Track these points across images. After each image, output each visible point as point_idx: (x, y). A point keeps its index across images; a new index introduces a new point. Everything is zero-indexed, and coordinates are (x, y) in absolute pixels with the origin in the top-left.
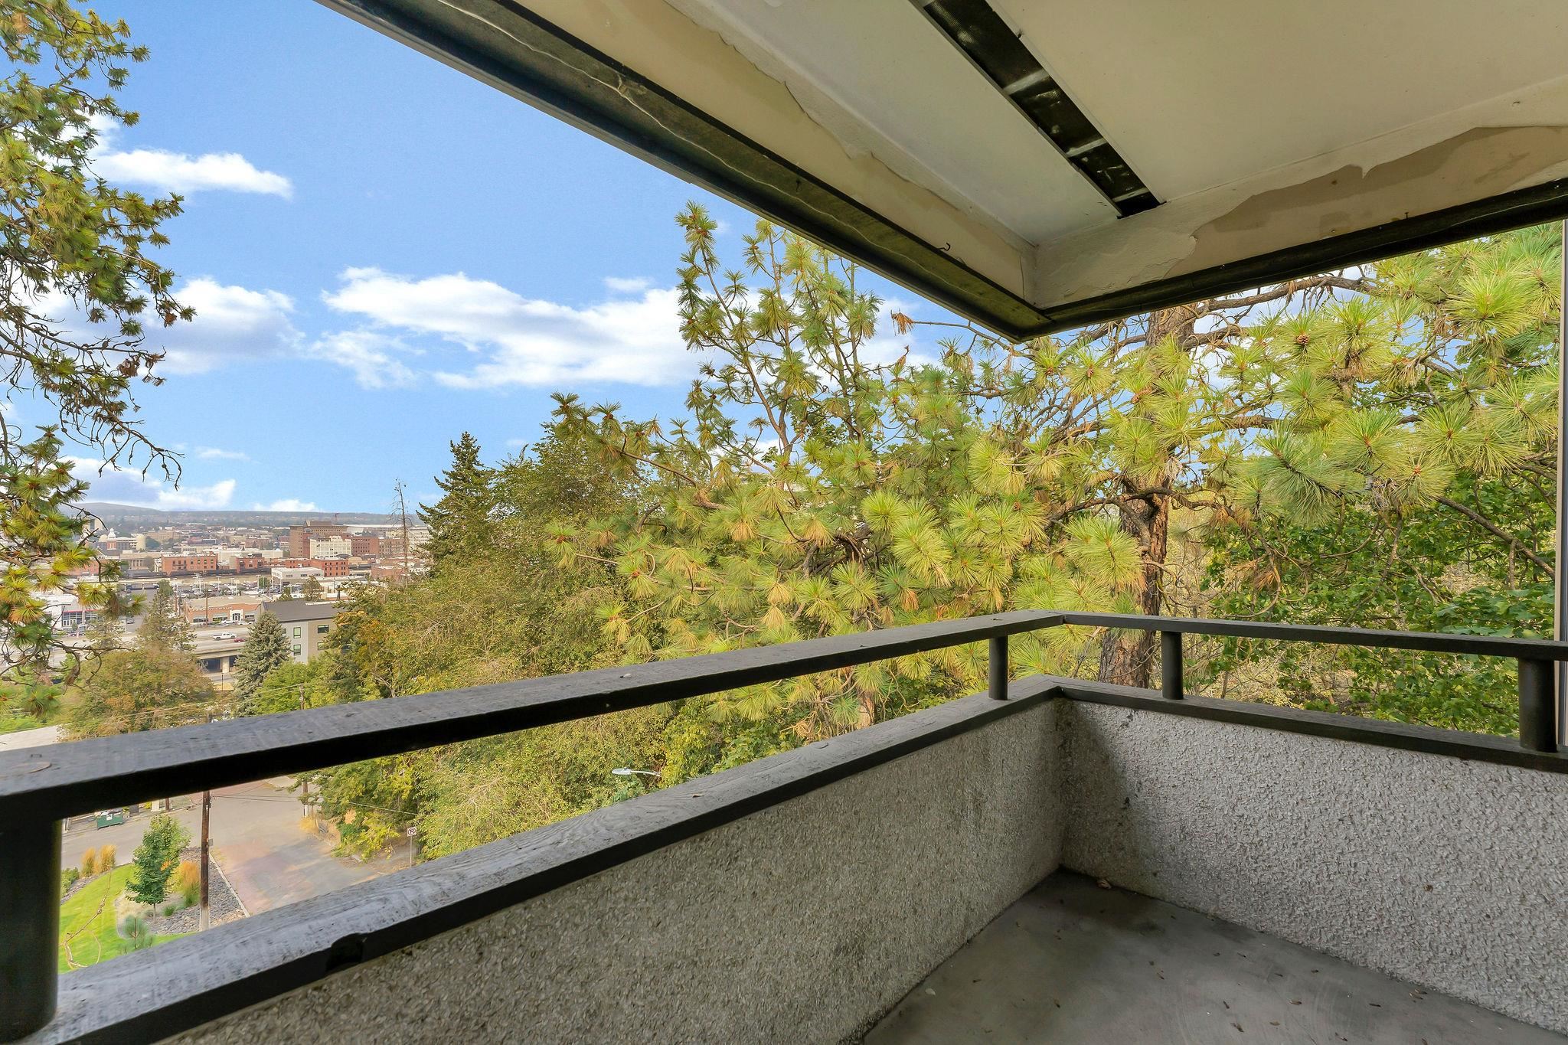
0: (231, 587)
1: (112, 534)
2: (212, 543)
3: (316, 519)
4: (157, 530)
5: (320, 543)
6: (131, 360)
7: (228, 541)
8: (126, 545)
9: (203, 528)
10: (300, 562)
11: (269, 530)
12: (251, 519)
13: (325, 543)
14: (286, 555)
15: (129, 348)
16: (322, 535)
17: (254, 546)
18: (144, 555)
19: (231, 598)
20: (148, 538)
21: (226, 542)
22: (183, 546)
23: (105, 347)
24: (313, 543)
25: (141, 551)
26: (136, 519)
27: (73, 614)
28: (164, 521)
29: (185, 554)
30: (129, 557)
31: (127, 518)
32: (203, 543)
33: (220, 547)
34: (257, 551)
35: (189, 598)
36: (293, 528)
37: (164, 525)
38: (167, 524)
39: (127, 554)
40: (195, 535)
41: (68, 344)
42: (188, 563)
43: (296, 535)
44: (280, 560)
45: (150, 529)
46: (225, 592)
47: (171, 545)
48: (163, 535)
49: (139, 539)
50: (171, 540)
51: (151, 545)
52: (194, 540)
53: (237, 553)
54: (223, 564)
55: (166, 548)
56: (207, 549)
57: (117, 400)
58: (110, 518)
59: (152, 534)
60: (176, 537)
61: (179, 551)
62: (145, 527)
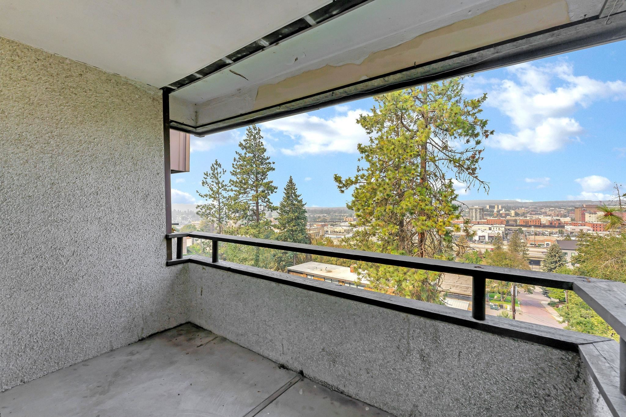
0: (546, 232)
1: (503, 210)
2: (540, 214)
3: (590, 204)
4: (519, 209)
5: (591, 215)
6: (474, 154)
7: (546, 214)
8: (508, 215)
9: (536, 208)
10: (579, 223)
11: (565, 209)
12: (557, 204)
13: (594, 215)
14: (572, 220)
15: (473, 150)
16: (592, 211)
17: (558, 216)
18: (514, 218)
19: (545, 237)
20: (516, 212)
21: (545, 214)
22: (528, 215)
23: (467, 151)
24: (587, 215)
25: (513, 217)
26: (512, 205)
27: (491, 237)
28: (521, 205)
29: (528, 218)
30: (509, 219)
31: (509, 205)
32: (536, 214)
33: (542, 216)
34: (558, 218)
35: (529, 235)
36: (576, 208)
38: (522, 207)
39: (508, 217)
40: (533, 211)
41: (458, 153)
42: (529, 222)
43: (578, 212)
44: (570, 222)
45: (516, 209)
46: (543, 234)
47: (524, 215)
48: (520, 211)
49: (513, 212)
50: (524, 213)
51: (517, 214)
52: (533, 213)
53: (549, 218)
54: (543, 223)
55: (522, 216)
56: (537, 216)
57: (474, 167)
58: (504, 205)
59: (517, 211)
60: (525, 212)
61: (526, 217)
62: (515, 208)
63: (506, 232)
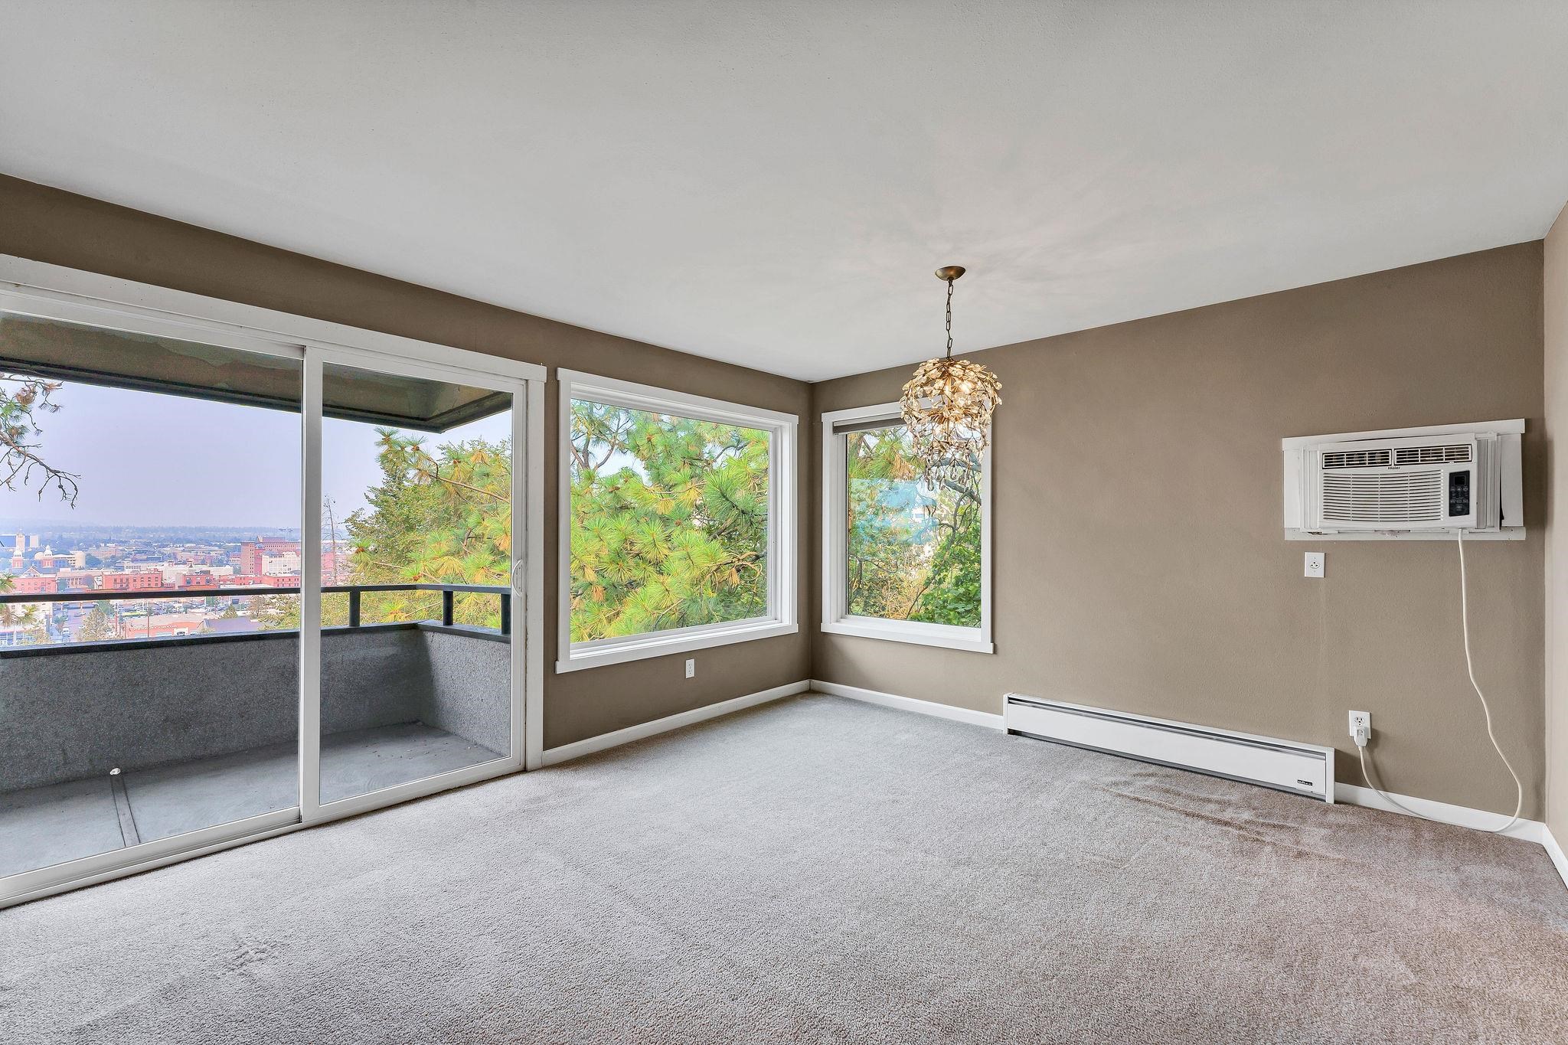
0: (177, 605)
1: (48, 551)
2: (159, 560)
3: (270, 534)
4: (99, 547)
5: (273, 559)
7: (176, 558)
8: (62, 563)
9: (149, 544)
10: (251, 579)
11: (220, 546)
12: (200, 535)
13: (278, 559)
14: (236, 572)
16: (275, 550)
17: (203, 563)
18: (83, 573)
19: (175, 616)
20: (89, 555)
21: (173, 559)
22: (126, 563)
24: (266, 559)
25: (81, 569)
26: (76, 536)
28: (105, 537)
29: (127, 571)
30: (67, 575)
31: (65, 535)
32: (147, 560)
33: (166, 564)
34: (205, 568)
35: (131, 616)
36: (247, 544)
37: (106, 542)
38: (110, 541)
39: (65, 572)
40: (139, 552)
42: (131, 581)
43: (248, 553)
44: (230, 577)
45: (91, 546)
46: (170, 611)
47: (113, 562)
48: (102, 553)
49: (79, 557)
50: (113, 557)
51: (92, 562)
52: (138, 556)
53: (184, 569)
54: (167, 582)
55: (108, 566)
56: (152, 566)
58: (48, 535)
59: (93, 551)
60: (119, 554)
61: (122, 568)
62: (85, 544)
63: (59, 616)
